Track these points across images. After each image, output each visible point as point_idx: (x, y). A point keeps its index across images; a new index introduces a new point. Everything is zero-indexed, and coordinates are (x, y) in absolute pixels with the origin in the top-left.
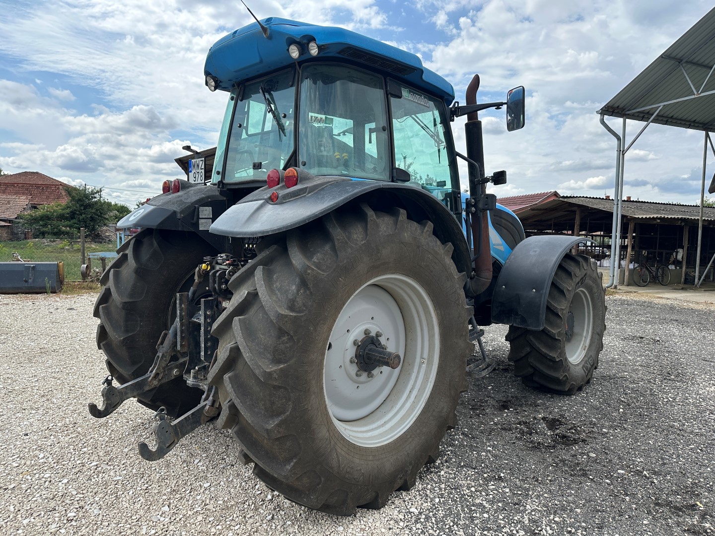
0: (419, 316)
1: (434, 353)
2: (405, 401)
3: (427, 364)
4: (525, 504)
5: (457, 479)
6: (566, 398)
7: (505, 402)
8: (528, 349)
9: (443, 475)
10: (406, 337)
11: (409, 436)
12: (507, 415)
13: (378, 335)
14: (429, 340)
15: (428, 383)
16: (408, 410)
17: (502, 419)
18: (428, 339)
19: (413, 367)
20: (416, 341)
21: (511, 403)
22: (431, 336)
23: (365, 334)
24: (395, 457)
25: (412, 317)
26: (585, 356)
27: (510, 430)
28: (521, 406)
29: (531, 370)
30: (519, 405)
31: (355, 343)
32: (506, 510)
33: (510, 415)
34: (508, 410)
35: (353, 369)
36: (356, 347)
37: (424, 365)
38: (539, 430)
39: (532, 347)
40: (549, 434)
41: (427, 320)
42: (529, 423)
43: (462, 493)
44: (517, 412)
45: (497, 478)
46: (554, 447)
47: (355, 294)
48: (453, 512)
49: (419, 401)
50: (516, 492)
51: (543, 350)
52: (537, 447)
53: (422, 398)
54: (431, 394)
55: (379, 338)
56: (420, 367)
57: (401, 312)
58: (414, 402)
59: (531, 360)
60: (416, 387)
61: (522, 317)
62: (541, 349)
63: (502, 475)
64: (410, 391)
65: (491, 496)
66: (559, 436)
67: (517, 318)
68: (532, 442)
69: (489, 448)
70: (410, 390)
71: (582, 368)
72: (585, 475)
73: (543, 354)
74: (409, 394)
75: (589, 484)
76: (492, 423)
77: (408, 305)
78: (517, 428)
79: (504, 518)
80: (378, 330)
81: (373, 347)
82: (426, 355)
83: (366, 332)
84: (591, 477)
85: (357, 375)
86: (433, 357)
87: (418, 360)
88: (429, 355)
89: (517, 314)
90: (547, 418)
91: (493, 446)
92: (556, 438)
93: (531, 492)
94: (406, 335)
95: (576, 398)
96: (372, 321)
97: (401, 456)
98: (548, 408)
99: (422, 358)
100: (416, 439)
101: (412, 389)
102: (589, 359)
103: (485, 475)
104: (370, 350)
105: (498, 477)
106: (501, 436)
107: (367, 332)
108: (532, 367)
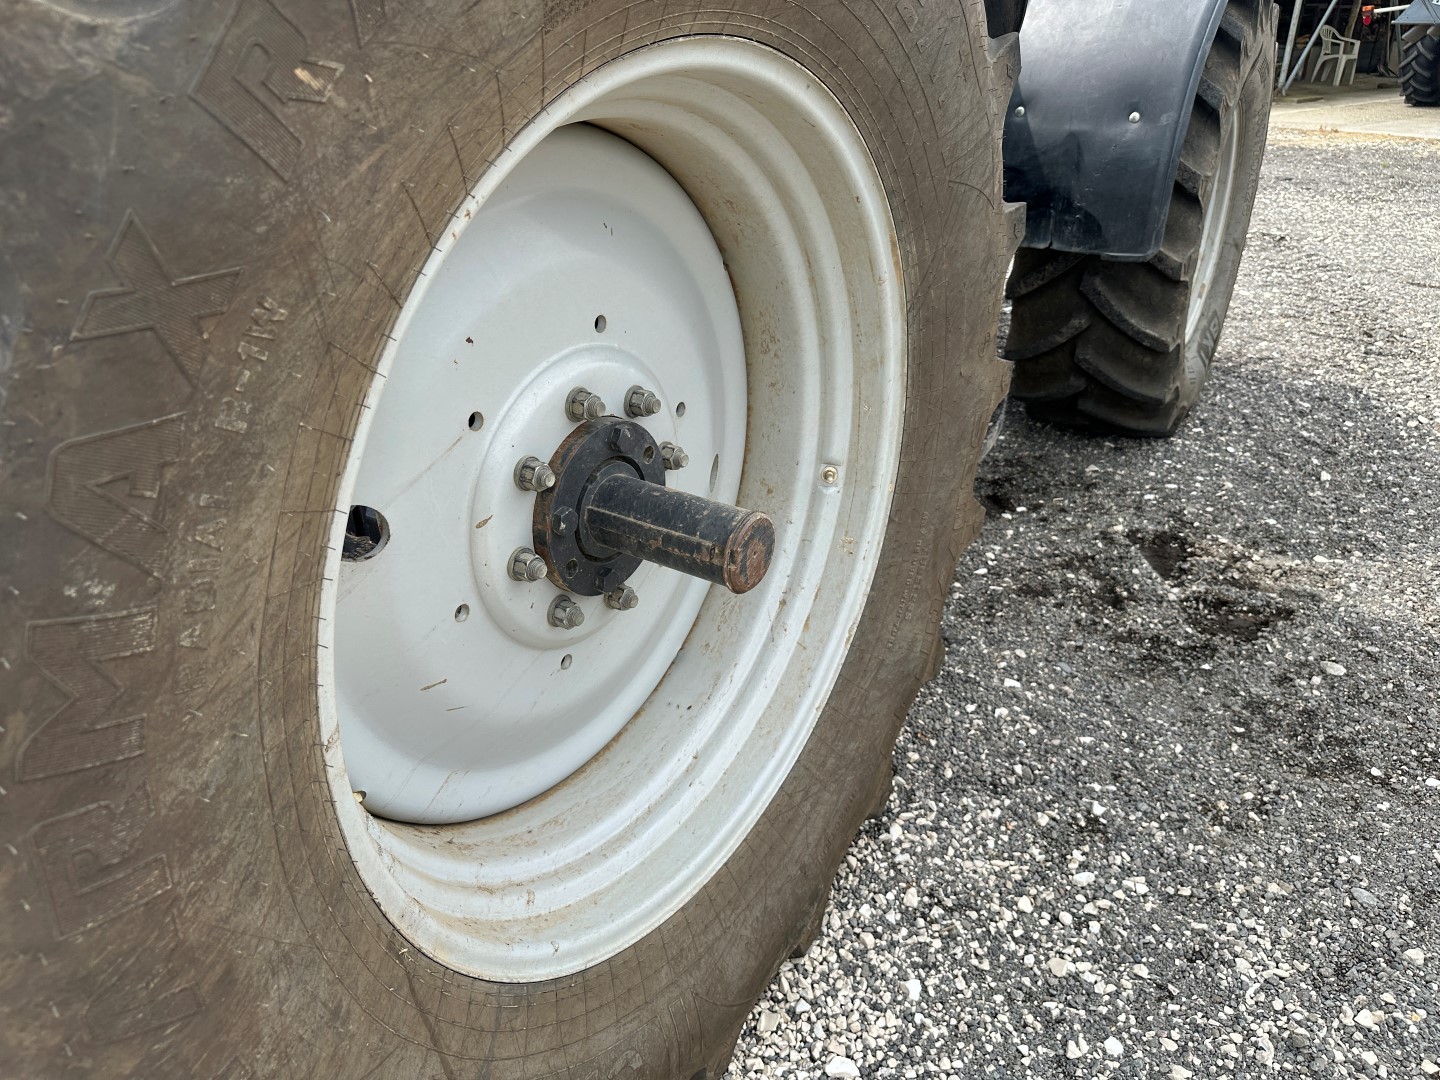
0: (814, 280)
1: (879, 437)
2: (765, 647)
3: (845, 484)
4: (1229, 957)
5: (951, 851)
6: (1160, 448)
7: (995, 483)
8: (1080, 322)
9: (900, 843)
10: (748, 375)
11: (798, 798)
12: (1017, 535)
13: (638, 405)
14: (857, 383)
15: (854, 561)
16: (781, 684)
17: (1005, 551)
18: (851, 379)
19: (788, 499)
20: (796, 391)
21: (1012, 485)
22: (868, 367)
23: (572, 416)
24: (757, 912)
25: (782, 285)
26: (1202, 315)
27: (1046, 592)
28: (1044, 491)
29: (1077, 383)
30: (1037, 490)
31: (523, 476)
32: (1171, 997)
33: (1025, 533)
34: (1013, 511)
35: (534, 601)
36: (531, 498)
37: (832, 490)
38: (1136, 586)
39: (1096, 312)
40: (1172, 597)
41: (851, 294)
42: (1093, 558)
43: (993, 931)
44: (1044, 520)
45: (1083, 823)
46: (1210, 651)
47: (471, 205)
48: (989, 1048)
49: (823, 642)
50: (1171, 891)
51: (1133, 321)
52: (1155, 656)
53: (833, 627)
54: (871, 602)
55: (645, 422)
56: (816, 497)
57: (726, 266)
58: (801, 645)
59: (1087, 355)
60: (804, 584)
61: (1087, 215)
62: (1127, 317)
63: (1098, 810)
64: (783, 603)
65: (1095, 926)
66: (1204, 601)
67: (1066, 223)
68: (1131, 636)
69: (1009, 683)
70: (779, 596)
71: (1199, 352)
72: (1352, 764)
73: (1130, 333)
74: (779, 614)
75: (1385, 806)
76: (983, 571)
77: (766, 228)
78: (1067, 586)
79: (1184, 1049)
80: (634, 377)
81: (623, 474)
82: (840, 448)
83: (578, 410)
84: (1375, 772)
85: (554, 621)
86: (873, 454)
87: (806, 472)
88: (854, 445)
89: (1069, 207)
90: (1138, 531)
91: (1024, 671)
92: (1197, 609)
93: (1223, 882)
94: (748, 365)
95: (1185, 446)
96: (600, 340)
97: (779, 891)
98: (1124, 491)
99: (823, 458)
100: (827, 796)
101: (790, 592)
102: (1209, 323)
103: (1043, 820)
104: (607, 497)
105: (1088, 820)
106: (1029, 623)
107: (578, 405)
108: (1081, 372)
